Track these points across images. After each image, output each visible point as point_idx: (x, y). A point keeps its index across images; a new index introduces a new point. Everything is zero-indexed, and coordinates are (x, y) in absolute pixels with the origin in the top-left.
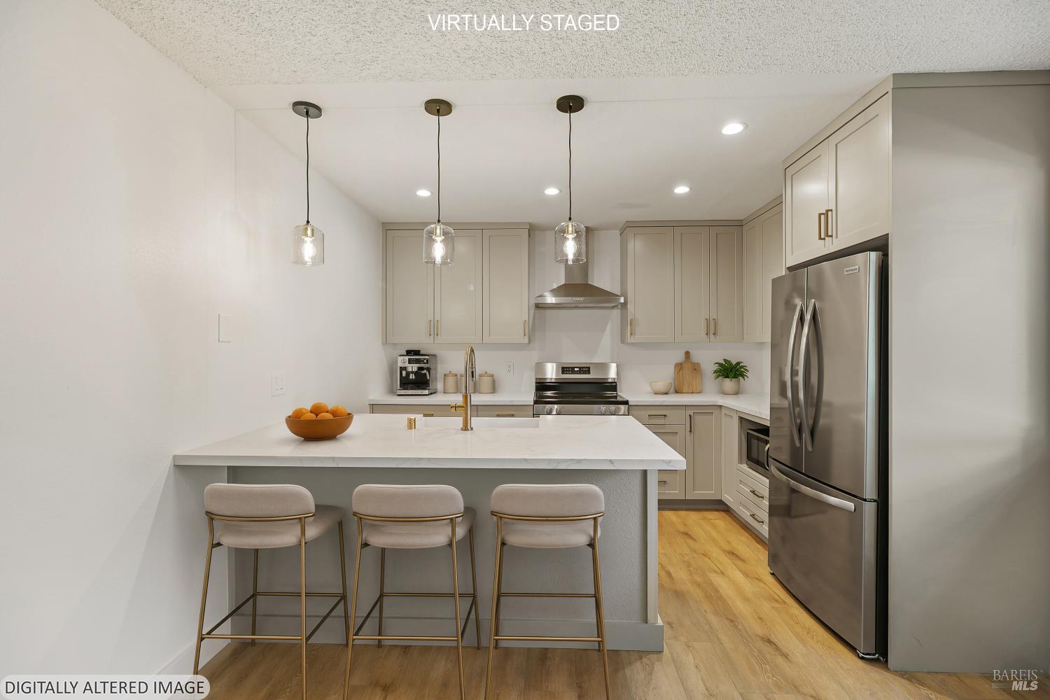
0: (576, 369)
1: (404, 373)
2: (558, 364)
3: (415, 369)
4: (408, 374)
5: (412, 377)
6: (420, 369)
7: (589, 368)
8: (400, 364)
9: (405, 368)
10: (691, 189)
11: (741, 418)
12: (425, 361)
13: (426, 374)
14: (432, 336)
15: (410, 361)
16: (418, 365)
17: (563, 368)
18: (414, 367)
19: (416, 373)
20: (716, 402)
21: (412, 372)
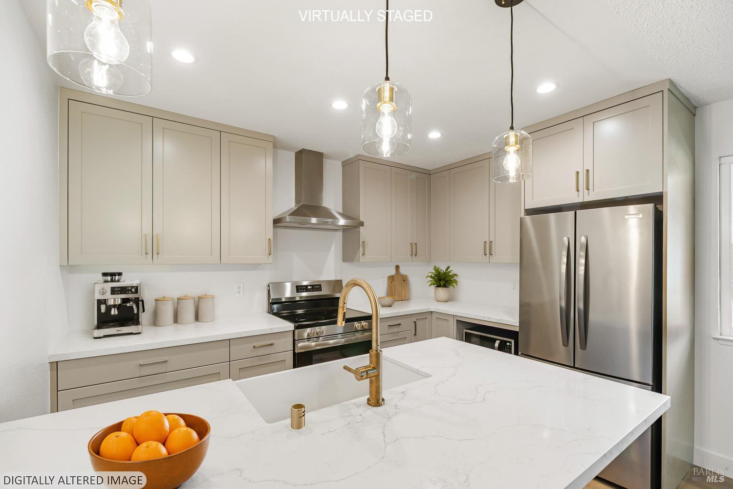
0: (309, 287)
1: (103, 308)
2: (293, 283)
3: (119, 302)
4: (109, 308)
5: (114, 312)
6: (125, 301)
7: (320, 285)
8: (98, 296)
9: (104, 302)
10: (442, 135)
11: (457, 321)
12: (133, 290)
13: (132, 307)
14: (150, 255)
15: (114, 291)
16: (124, 296)
17: (297, 287)
18: (118, 299)
19: (119, 307)
20: (429, 309)
21: (114, 306)
